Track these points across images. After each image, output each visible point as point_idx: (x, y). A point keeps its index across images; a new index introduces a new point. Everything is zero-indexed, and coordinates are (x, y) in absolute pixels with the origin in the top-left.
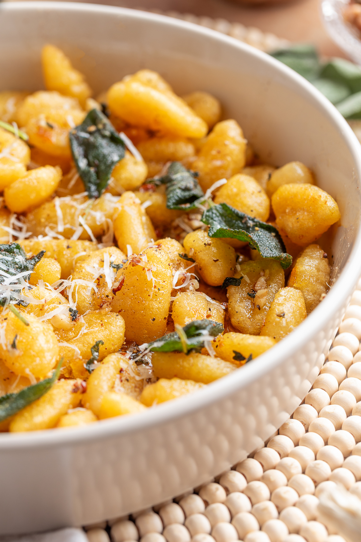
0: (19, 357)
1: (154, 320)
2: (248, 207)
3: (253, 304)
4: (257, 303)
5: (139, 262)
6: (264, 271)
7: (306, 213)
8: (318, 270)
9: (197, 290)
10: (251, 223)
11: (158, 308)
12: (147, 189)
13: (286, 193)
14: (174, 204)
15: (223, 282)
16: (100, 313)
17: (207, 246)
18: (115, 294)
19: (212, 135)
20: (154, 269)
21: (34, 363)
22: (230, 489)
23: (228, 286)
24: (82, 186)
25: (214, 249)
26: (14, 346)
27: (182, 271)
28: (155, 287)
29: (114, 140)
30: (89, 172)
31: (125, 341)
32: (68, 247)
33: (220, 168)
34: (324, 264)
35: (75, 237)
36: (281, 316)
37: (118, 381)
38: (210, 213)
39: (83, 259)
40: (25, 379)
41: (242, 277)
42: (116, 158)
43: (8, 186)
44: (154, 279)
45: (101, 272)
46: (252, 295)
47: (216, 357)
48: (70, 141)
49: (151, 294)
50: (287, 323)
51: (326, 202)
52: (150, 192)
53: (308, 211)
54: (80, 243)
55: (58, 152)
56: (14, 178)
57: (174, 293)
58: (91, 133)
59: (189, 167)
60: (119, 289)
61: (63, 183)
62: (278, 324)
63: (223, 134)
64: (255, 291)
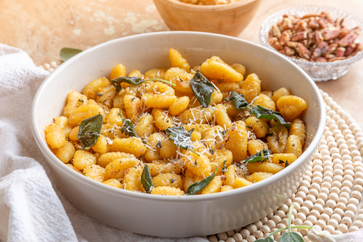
0: (198, 168)
1: (243, 151)
2: (268, 107)
3: (279, 143)
4: (280, 142)
5: (235, 129)
6: (280, 130)
7: (294, 106)
8: (302, 128)
9: (255, 139)
10: (271, 112)
11: (244, 147)
12: (224, 103)
13: (283, 99)
14: (239, 107)
15: (265, 135)
16: (222, 151)
17: (258, 122)
18: (226, 142)
19: (247, 80)
20: (241, 131)
21: (205, 170)
22: (264, 232)
23: (267, 136)
24: (199, 103)
25: (260, 123)
26: (196, 164)
27: (249, 132)
28: (242, 138)
29: (208, 84)
30: (201, 97)
31: (233, 160)
32: (200, 127)
33: (253, 92)
34: (303, 125)
35: (201, 123)
36: (293, 145)
37: (236, 175)
38: (254, 110)
39: (207, 131)
40: (201, 177)
41: (273, 133)
42: (211, 91)
43: (171, 104)
44: (241, 135)
45: (217, 135)
46: (278, 139)
47: (272, 163)
48: (191, 85)
49: (241, 141)
50: (296, 148)
51: (302, 101)
52: (225, 104)
53: (294, 105)
54: (204, 125)
55: (186, 91)
56: (173, 102)
57: (249, 140)
58: (198, 82)
59: (239, 93)
60: (228, 140)
61: (191, 103)
62: (293, 149)
63: (252, 79)
64: (279, 138)
